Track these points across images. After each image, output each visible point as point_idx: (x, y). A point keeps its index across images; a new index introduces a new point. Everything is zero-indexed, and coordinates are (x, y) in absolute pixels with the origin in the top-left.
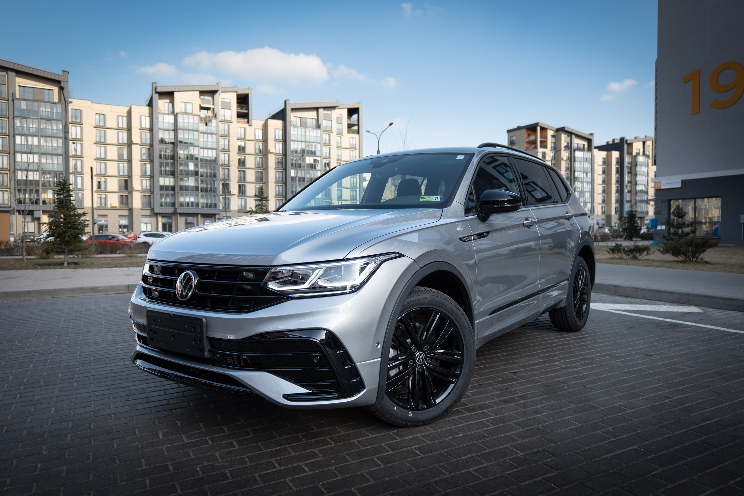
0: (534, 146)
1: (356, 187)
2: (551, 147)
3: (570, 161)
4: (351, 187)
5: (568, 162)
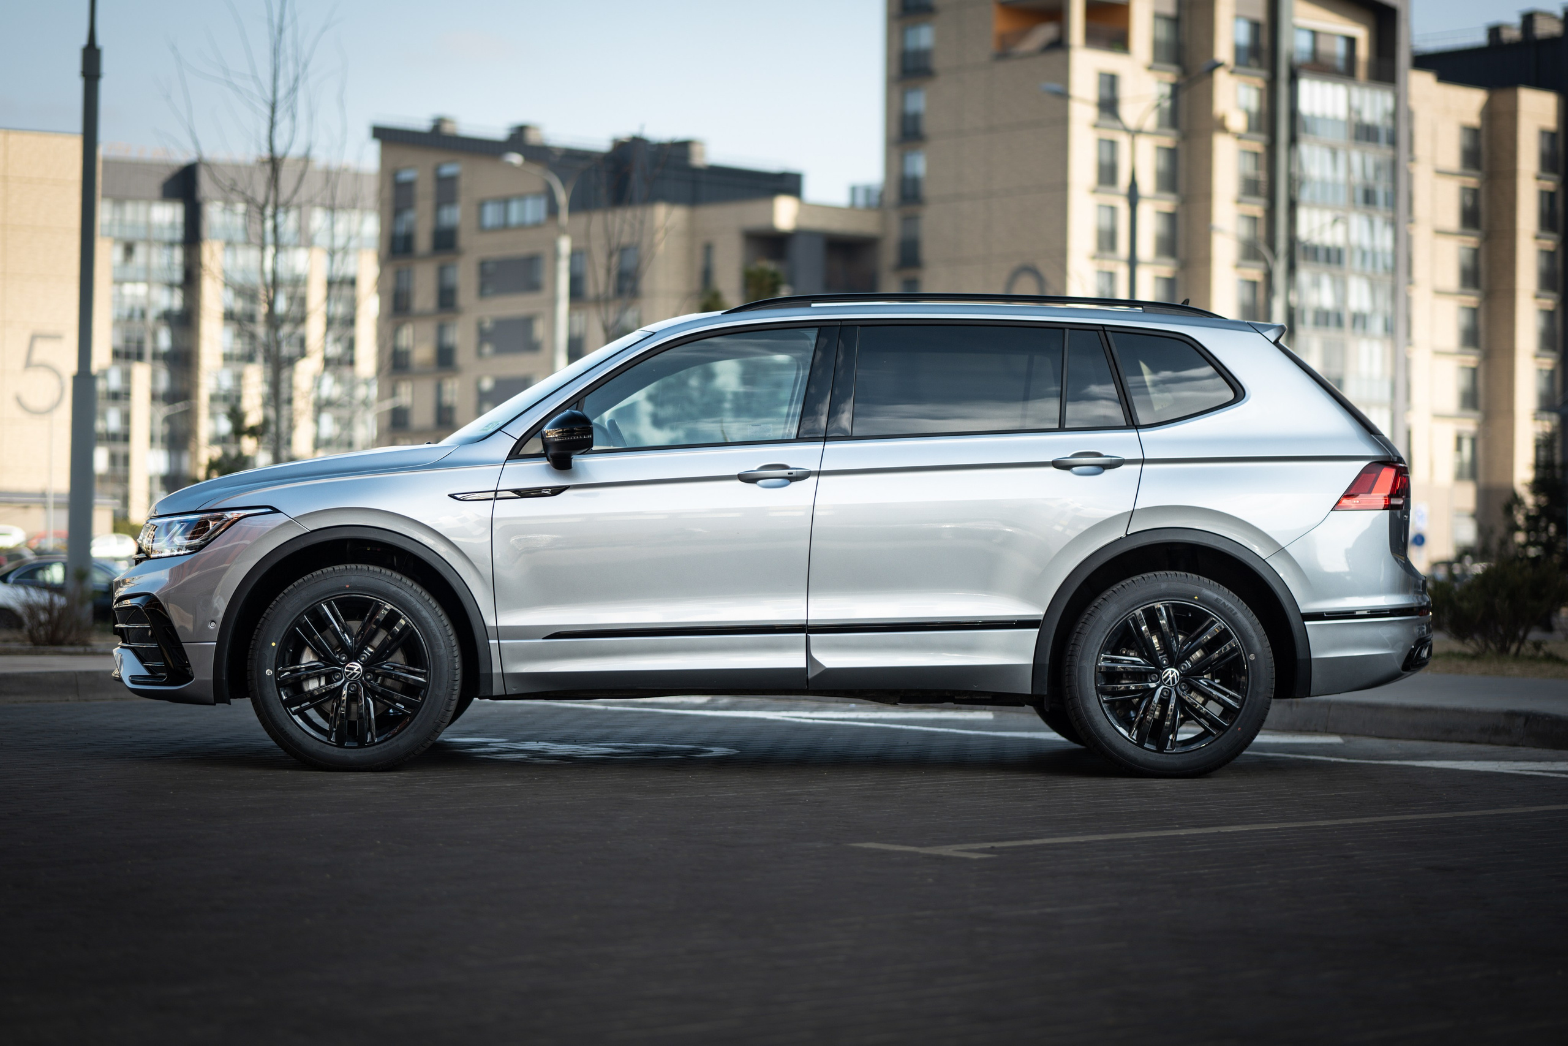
3: (1265, 137)
5: (1257, 145)
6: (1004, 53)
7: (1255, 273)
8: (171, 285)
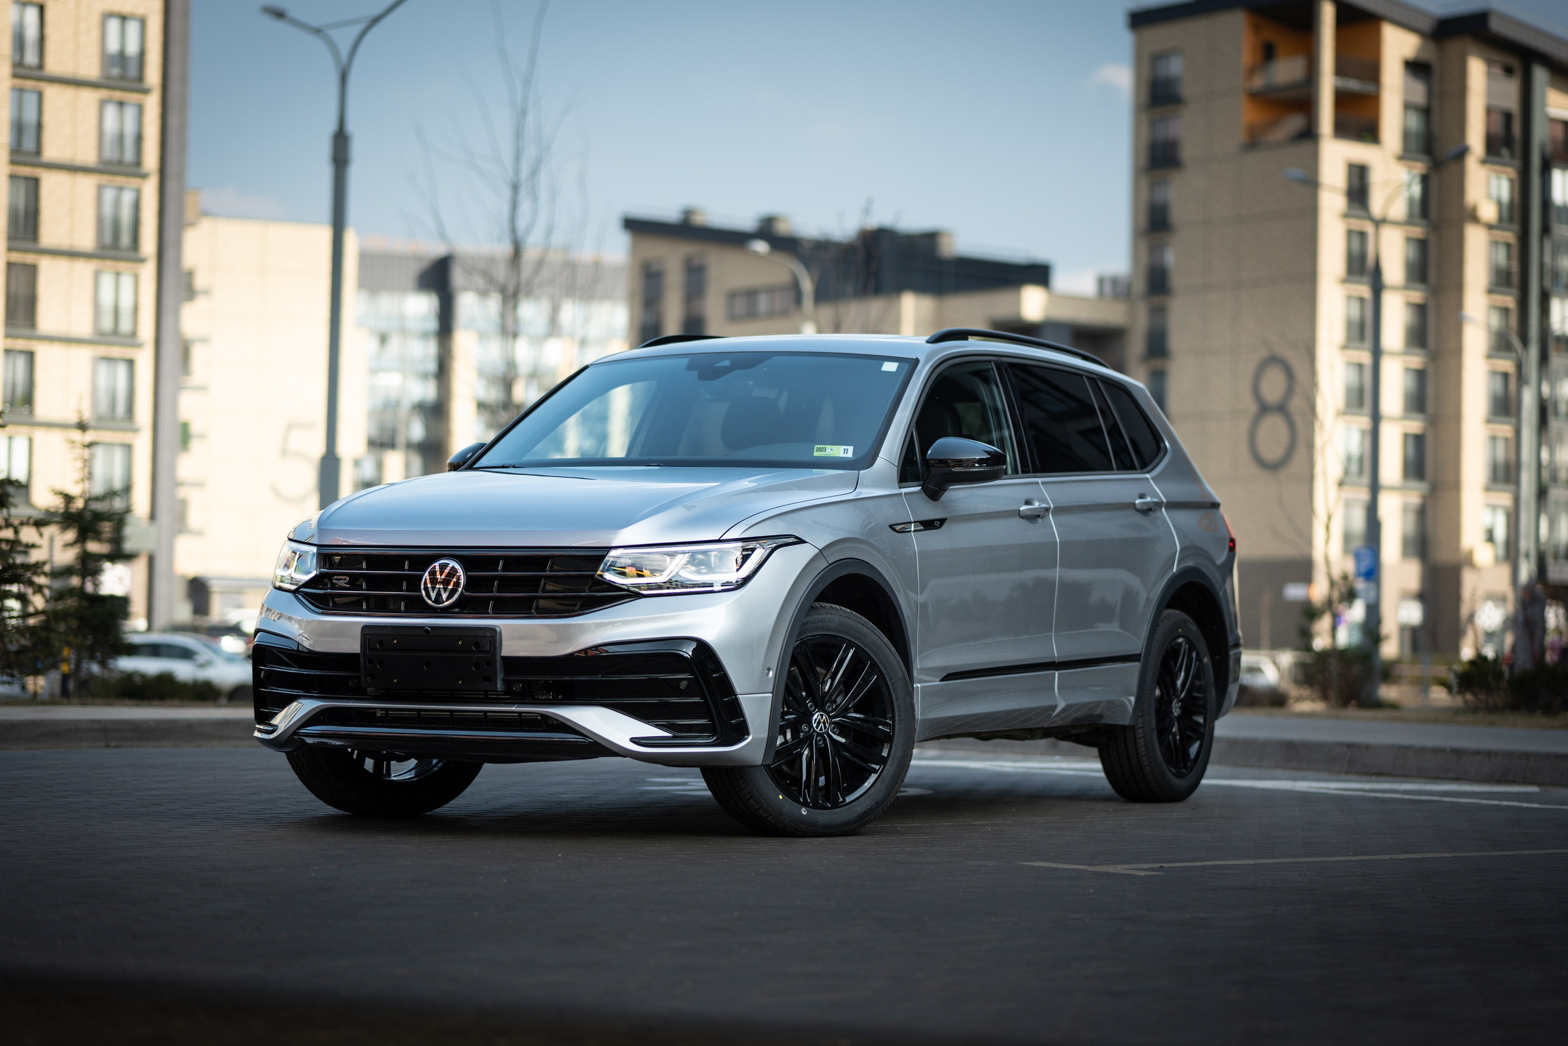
0: (1294, 123)
1: (132, 339)
2: (1406, 135)
3: (1516, 227)
4: (100, 338)
5: (1509, 236)
6: (1253, 142)
7: (1506, 365)
8: (424, 376)
